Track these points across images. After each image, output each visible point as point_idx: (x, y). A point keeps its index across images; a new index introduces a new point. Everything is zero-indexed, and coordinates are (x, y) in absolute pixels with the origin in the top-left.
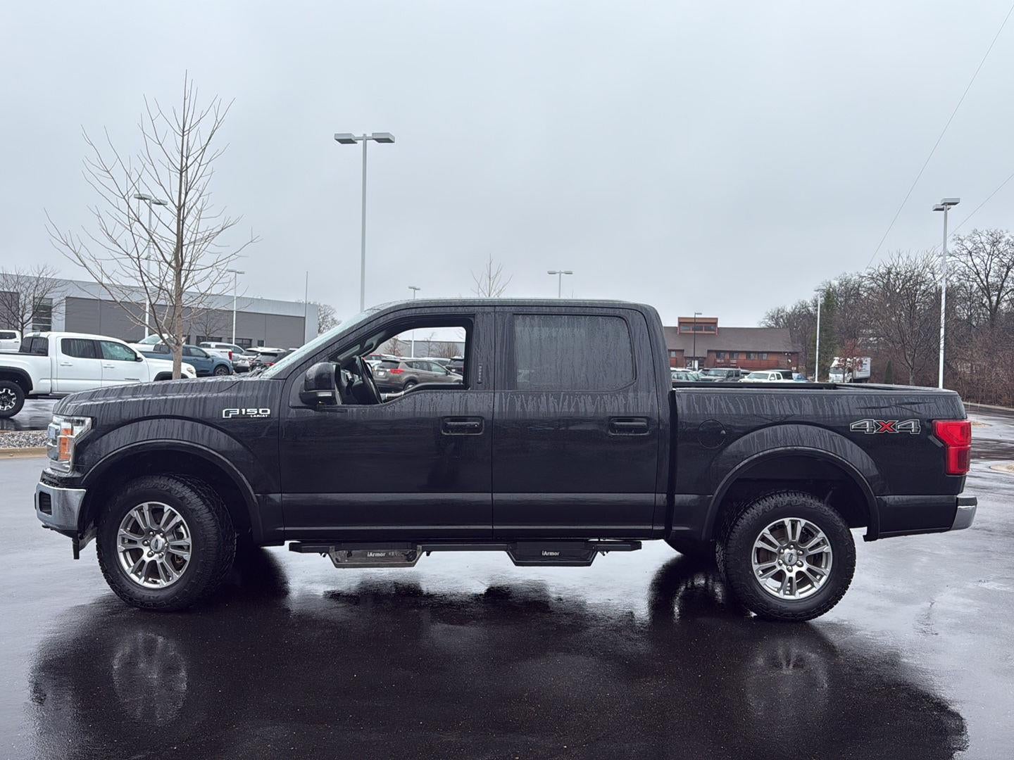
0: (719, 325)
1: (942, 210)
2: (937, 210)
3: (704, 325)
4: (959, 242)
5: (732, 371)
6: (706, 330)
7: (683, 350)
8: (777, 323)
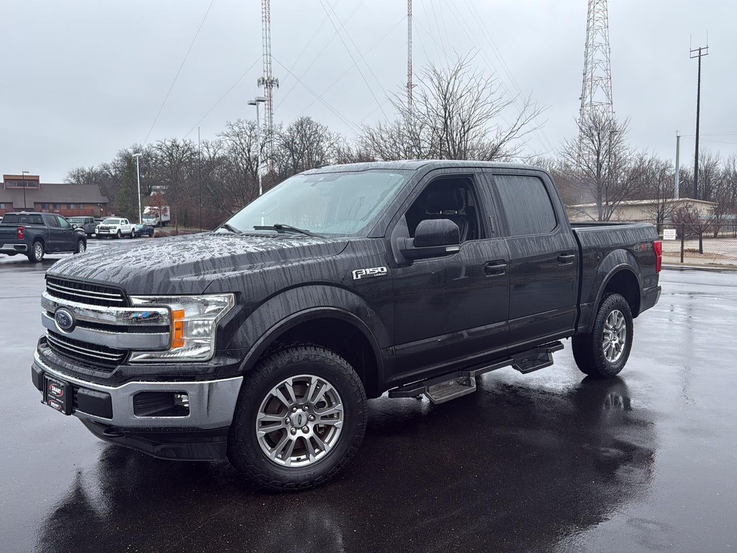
0: (41, 182)
1: (255, 104)
2: (251, 104)
3: (27, 182)
4: (231, 127)
5: (88, 219)
6: (29, 186)
7: (12, 203)
8: (78, 181)
